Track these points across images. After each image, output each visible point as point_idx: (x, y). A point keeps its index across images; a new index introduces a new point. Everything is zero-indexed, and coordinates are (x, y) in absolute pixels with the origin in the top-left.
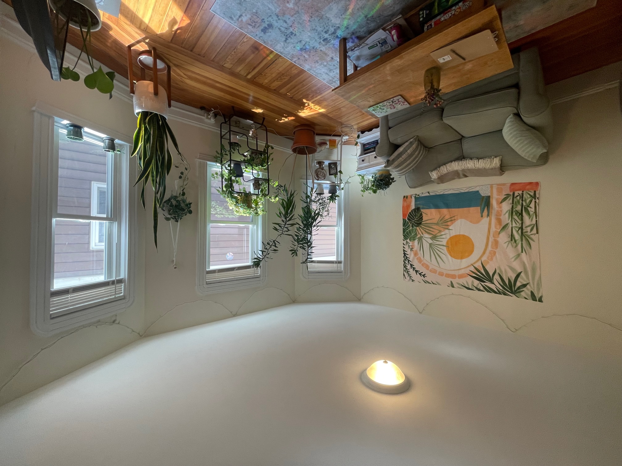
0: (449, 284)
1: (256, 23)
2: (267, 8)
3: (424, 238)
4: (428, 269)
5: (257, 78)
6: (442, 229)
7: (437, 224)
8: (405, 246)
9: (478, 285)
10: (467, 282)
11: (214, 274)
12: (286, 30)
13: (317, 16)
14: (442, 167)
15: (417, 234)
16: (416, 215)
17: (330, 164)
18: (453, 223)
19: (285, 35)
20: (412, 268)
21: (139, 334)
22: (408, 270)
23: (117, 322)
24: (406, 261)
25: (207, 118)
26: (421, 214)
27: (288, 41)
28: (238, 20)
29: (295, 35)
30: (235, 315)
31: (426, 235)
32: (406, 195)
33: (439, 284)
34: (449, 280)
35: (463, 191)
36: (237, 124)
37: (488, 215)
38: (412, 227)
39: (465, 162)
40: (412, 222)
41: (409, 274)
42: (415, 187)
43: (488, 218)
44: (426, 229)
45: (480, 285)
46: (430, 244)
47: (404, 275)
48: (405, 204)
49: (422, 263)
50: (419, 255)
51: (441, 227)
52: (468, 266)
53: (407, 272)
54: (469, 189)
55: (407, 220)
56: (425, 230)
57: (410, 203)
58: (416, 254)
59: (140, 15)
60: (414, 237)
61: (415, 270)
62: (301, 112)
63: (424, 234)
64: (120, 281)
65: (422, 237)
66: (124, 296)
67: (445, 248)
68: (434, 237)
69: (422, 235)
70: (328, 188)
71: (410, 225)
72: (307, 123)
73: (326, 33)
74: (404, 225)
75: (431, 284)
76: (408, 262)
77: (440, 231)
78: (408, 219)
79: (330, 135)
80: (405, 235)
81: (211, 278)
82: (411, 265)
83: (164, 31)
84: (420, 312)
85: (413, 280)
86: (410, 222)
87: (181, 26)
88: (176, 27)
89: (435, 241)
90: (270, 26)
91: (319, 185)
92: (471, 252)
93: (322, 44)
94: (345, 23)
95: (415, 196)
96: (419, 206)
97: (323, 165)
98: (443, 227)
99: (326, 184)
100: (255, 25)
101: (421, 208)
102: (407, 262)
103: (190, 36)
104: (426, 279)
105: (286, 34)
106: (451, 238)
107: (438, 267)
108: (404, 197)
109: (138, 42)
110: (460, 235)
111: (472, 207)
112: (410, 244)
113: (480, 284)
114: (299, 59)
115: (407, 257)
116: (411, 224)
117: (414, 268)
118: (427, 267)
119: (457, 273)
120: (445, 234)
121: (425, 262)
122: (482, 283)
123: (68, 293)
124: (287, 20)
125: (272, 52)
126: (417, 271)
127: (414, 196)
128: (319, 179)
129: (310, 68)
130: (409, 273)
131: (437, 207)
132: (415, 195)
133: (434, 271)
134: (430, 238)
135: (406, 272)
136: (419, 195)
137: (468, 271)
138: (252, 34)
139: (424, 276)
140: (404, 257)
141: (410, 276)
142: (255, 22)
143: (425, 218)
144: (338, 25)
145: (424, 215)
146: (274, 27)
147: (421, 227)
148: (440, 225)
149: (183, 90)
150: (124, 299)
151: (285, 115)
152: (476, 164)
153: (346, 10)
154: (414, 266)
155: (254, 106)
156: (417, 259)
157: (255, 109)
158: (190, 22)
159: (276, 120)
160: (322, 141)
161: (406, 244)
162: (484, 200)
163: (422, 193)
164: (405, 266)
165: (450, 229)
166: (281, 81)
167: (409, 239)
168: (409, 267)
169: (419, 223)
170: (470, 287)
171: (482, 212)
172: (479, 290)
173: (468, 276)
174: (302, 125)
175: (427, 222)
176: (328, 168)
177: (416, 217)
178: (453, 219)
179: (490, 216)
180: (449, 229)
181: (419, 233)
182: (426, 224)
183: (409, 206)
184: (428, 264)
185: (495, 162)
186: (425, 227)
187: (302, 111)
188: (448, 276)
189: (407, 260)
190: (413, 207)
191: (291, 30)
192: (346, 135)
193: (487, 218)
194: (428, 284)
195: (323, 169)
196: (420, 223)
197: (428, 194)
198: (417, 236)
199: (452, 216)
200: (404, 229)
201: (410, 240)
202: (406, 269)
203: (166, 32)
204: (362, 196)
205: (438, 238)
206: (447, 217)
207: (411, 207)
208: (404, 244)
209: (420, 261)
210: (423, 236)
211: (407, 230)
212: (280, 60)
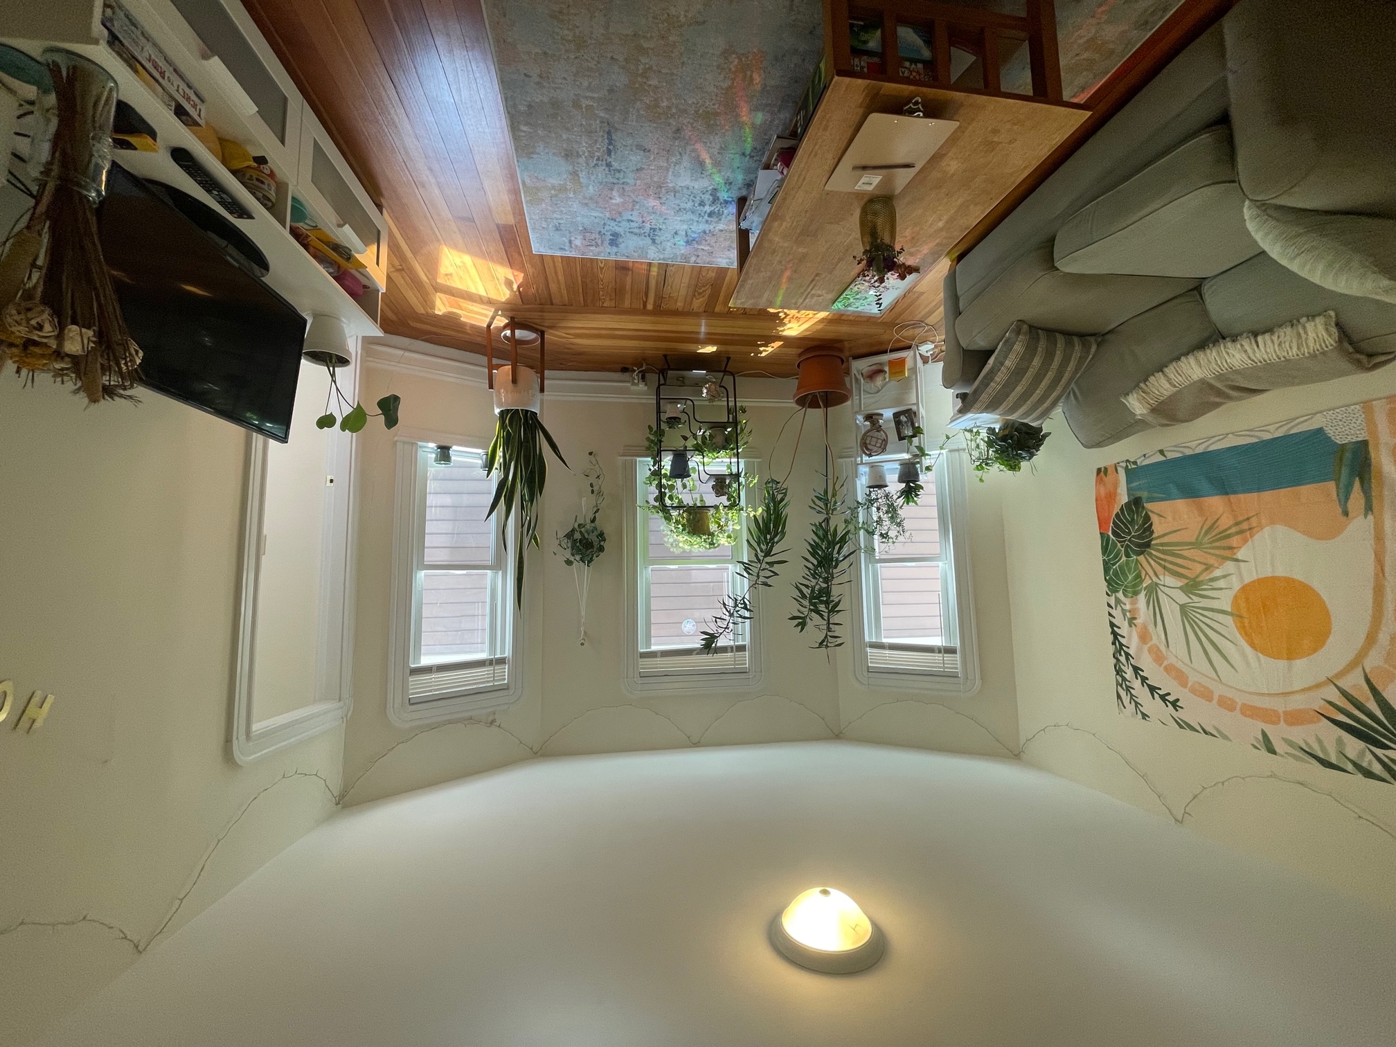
0: (1257, 739)
1: (596, 241)
2: (593, 218)
3: (1161, 587)
4: (1184, 685)
5: (662, 305)
6: (1212, 560)
7: (1196, 545)
8: (1113, 612)
9: (1362, 754)
10: (1320, 741)
11: (655, 659)
12: (641, 230)
13: (667, 192)
14: (1152, 379)
15: (1141, 577)
16: (1133, 519)
17: (896, 415)
18: (1245, 541)
19: (645, 236)
20: (1139, 678)
21: (532, 749)
22: (1127, 682)
23: (497, 724)
24: (1120, 655)
25: (633, 384)
26: (1147, 518)
27: (658, 240)
28: (571, 247)
29: (660, 229)
30: (695, 744)
31: (1169, 580)
32: (1102, 466)
33: (1226, 737)
34: (1255, 728)
35: (1267, 436)
36: (682, 382)
37: (1369, 508)
38: (1128, 556)
39: (1214, 353)
40: (1124, 541)
41: (1132, 695)
42: (1098, 445)
43: (1370, 517)
44: (1165, 560)
45: (1369, 756)
46: (1183, 608)
47: (1119, 697)
48: (1103, 491)
49: (1165, 663)
50: (1155, 641)
51: (1210, 553)
52: (1318, 686)
53: (1127, 690)
54: (1289, 426)
55: (1111, 536)
56: (1163, 563)
57: (1116, 485)
58: (1144, 637)
59: (473, 290)
60: (1135, 586)
61: (1149, 686)
62: (784, 330)
63: (1162, 577)
64: (501, 661)
65: (1157, 584)
66: (508, 684)
67: (1229, 620)
68: (1192, 586)
69: (1155, 579)
70: (898, 471)
71: (1119, 551)
72: (816, 343)
73: (703, 206)
74: (1105, 549)
75: (1198, 731)
76: (1127, 659)
77: (1208, 568)
78: (1114, 533)
79: (885, 352)
80: (1111, 578)
81: (647, 665)
82: (1136, 670)
83: (508, 296)
84: (1176, 820)
85: (1144, 716)
86: (1120, 542)
87: (519, 283)
88: (515, 287)
89: (1195, 599)
90: (616, 235)
91: (872, 466)
92: (1320, 637)
93: (711, 221)
94: (718, 179)
95: (1127, 466)
96: (1138, 494)
97: (881, 421)
98: (1214, 555)
99: (891, 463)
100: (596, 242)
101: (1144, 500)
102: (1123, 659)
103: (538, 290)
104: (1180, 714)
105: (646, 234)
106: (1245, 589)
107: (1214, 680)
108: (1099, 470)
109: (493, 318)
110: (1274, 578)
111: (1309, 483)
112: (1125, 604)
113: (1368, 752)
114: (698, 256)
115: (1121, 645)
116: (1122, 546)
117: (1144, 679)
118: (1181, 678)
119: (1279, 706)
120: (1224, 577)
121: (1172, 660)
122: (1379, 752)
123: (431, 673)
124: (630, 218)
125: (650, 264)
126: (1152, 689)
127: (1122, 467)
128: (873, 454)
129: (728, 260)
130: (1132, 691)
131: (1189, 492)
132: (1124, 465)
133: (1207, 695)
134: (1181, 588)
135: (1123, 688)
136: (1135, 463)
137: (1318, 705)
138: (603, 254)
139: (1175, 704)
140: (1114, 643)
141: (1136, 703)
142: (593, 240)
143: (1158, 527)
144: (711, 188)
145: (1155, 519)
146: (622, 234)
147: (1151, 555)
148: (1206, 548)
149: (581, 354)
150: (508, 689)
151: (759, 343)
152: (1249, 351)
153: (702, 164)
154: (1143, 671)
155: (696, 345)
156: (1150, 651)
157: (701, 348)
158: (525, 275)
159: (752, 355)
160: (874, 368)
161: (1116, 606)
162: (1348, 455)
163: (1144, 455)
164: (1119, 672)
165: (1240, 558)
166: (703, 296)
167: (1121, 592)
168: (1129, 673)
169: (1144, 545)
170: (1334, 760)
171: (1343, 498)
172: (1368, 774)
173: (1319, 721)
174: (808, 350)
175: (1166, 540)
176: (893, 425)
177: (1133, 528)
178: (1245, 526)
179: (1375, 511)
180: (1237, 560)
181: (1147, 573)
182: (1162, 545)
183: (1111, 496)
184: (1185, 669)
185: (1311, 335)
186: (1162, 556)
187: (785, 327)
188: (1251, 712)
189: (1123, 653)
190: (1124, 499)
191: (648, 226)
192: (924, 342)
193: (1366, 517)
194: (1188, 732)
195: (879, 429)
196: (1148, 545)
197: (1161, 458)
198: (1142, 581)
199: (1240, 518)
200: (1107, 563)
201: (1125, 596)
202: (1124, 679)
203: (510, 296)
204: (981, 480)
205: (1203, 587)
206: (1226, 521)
207: (1118, 498)
208: (1109, 605)
209: (1159, 658)
210: (1158, 581)
211: (1114, 564)
212: (673, 269)
